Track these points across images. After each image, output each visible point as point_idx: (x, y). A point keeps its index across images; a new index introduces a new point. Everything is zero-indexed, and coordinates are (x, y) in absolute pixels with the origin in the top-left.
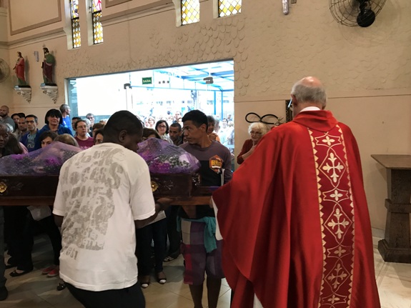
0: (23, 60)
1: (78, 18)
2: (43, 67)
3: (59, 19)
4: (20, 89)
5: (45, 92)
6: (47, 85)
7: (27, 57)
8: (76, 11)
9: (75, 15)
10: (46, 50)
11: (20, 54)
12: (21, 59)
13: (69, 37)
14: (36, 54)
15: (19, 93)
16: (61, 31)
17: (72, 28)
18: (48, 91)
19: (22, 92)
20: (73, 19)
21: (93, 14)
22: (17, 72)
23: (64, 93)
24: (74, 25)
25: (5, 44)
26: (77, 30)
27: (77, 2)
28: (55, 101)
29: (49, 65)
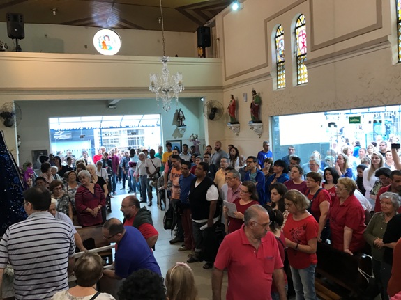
0: (235, 101)
1: (283, 62)
2: (251, 107)
3: (266, 65)
5: (252, 128)
6: (254, 122)
8: (281, 56)
9: (280, 59)
10: (254, 92)
11: (232, 96)
12: (233, 100)
13: (275, 79)
14: (245, 95)
15: (231, 129)
16: (268, 75)
17: (277, 71)
18: (255, 128)
19: (233, 128)
20: (278, 64)
21: (298, 57)
22: (230, 112)
23: (268, 128)
24: (279, 68)
25: (221, 88)
26: (281, 72)
27: (282, 48)
28: (260, 135)
29: (256, 105)
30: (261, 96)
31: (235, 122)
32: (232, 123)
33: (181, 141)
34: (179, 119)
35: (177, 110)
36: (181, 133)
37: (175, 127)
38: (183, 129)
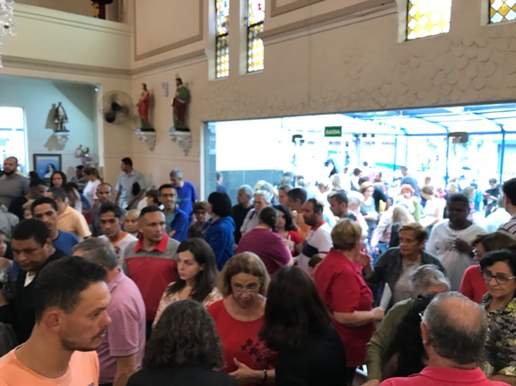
0: (148, 94)
1: (226, 35)
2: (173, 105)
3: (199, 38)
4: (142, 133)
5: (174, 140)
6: (178, 129)
7: (153, 90)
8: (224, 25)
9: (222, 31)
10: (179, 81)
11: (145, 86)
12: (146, 93)
13: (212, 62)
14: (165, 86)
15: (141, 139)
16: (201, 53)
17: (217, 49)
18: (179, 139)
19: (144, 138)
20: (218, 37)
21: (249, 28)
22: (140, 111)
23: (199, 141)
24: (219, 45)
25: (128, 73)
26: (223, 52)
27: (226, 12)
28: (187, 152)
29: (182, 102)
30: (190, 88)
31: (148, 128)
32: (143, 130)
33: (60, 156)
34: (57, 119)
35: (54, 105)
36: (60, 142)
37: (51, 132)
38: (64, 137)
